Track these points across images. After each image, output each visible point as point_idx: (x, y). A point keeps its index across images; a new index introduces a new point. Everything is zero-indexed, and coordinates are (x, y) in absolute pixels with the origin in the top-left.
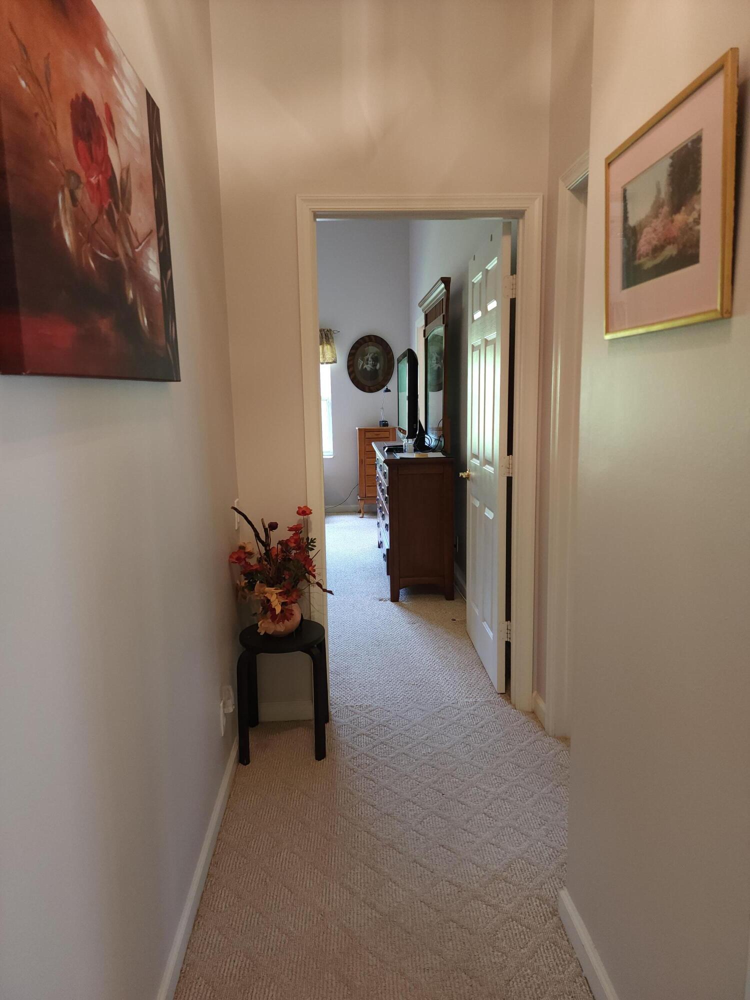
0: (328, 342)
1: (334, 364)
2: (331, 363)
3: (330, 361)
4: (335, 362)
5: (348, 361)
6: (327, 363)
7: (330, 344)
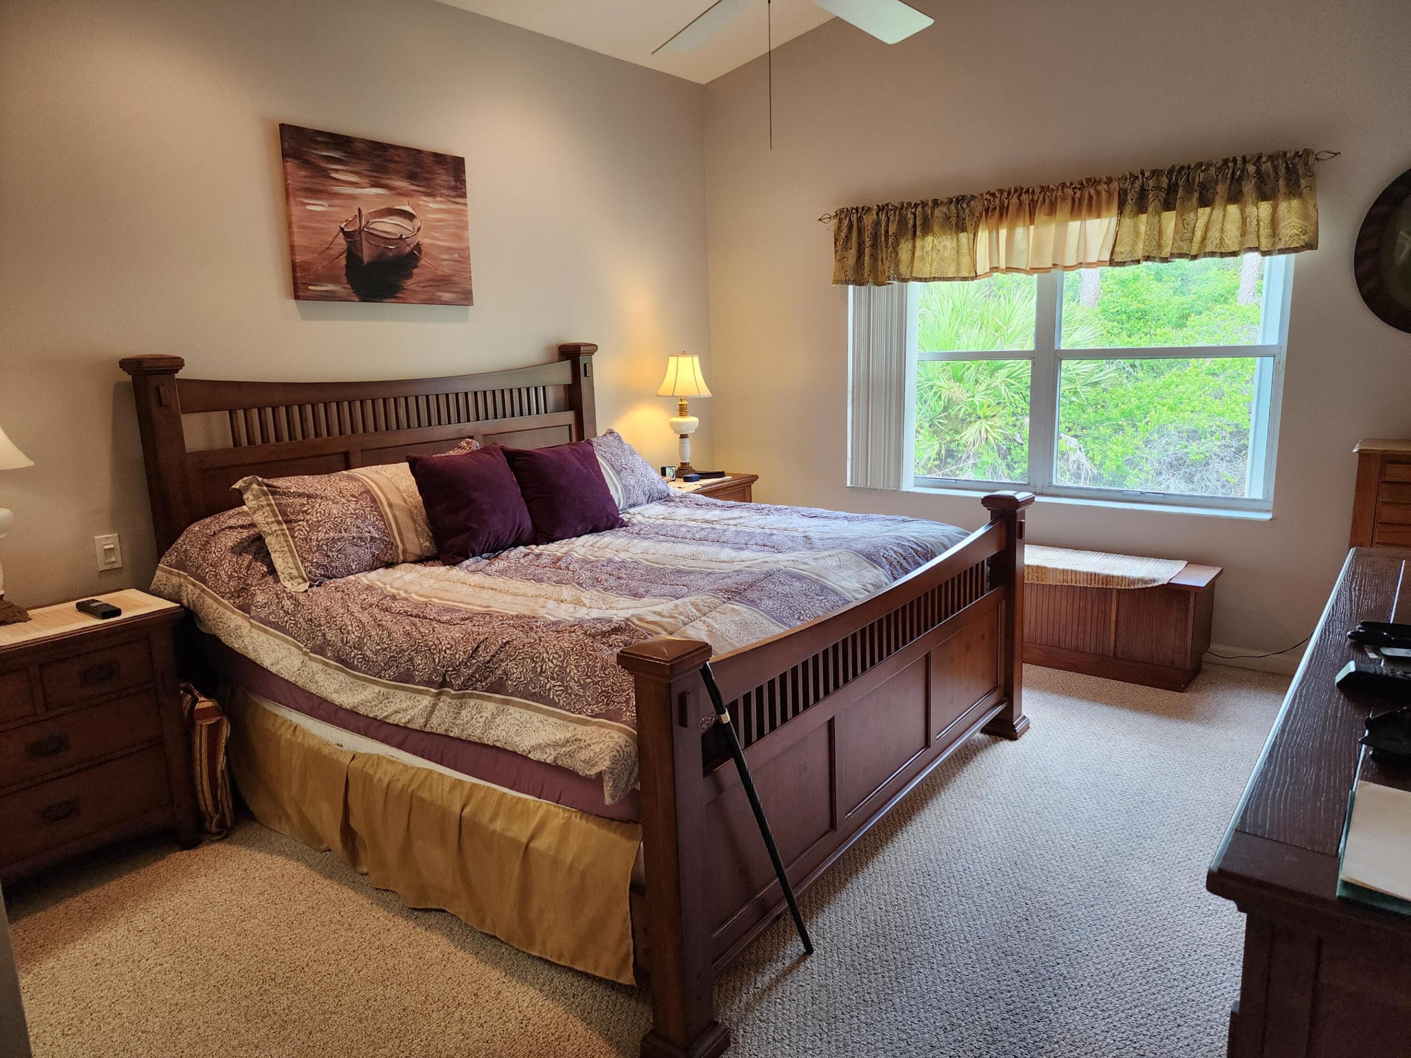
0: (1294, 191)
1: (1307, 253)
2: (1296, 250)
3: (1295, 245)
4: (1311, 245)
5: (1361, 241)
6: (1282, 251)
7: (1300, 196)
